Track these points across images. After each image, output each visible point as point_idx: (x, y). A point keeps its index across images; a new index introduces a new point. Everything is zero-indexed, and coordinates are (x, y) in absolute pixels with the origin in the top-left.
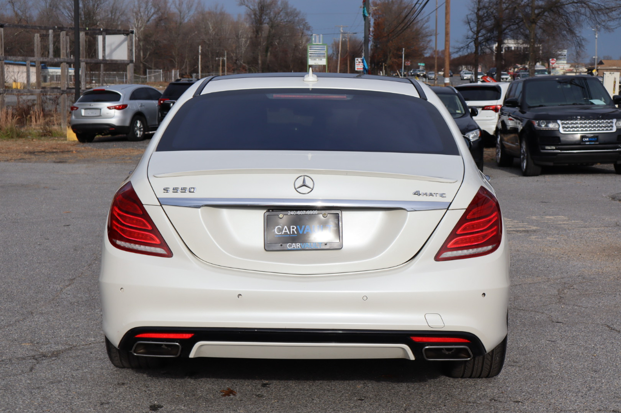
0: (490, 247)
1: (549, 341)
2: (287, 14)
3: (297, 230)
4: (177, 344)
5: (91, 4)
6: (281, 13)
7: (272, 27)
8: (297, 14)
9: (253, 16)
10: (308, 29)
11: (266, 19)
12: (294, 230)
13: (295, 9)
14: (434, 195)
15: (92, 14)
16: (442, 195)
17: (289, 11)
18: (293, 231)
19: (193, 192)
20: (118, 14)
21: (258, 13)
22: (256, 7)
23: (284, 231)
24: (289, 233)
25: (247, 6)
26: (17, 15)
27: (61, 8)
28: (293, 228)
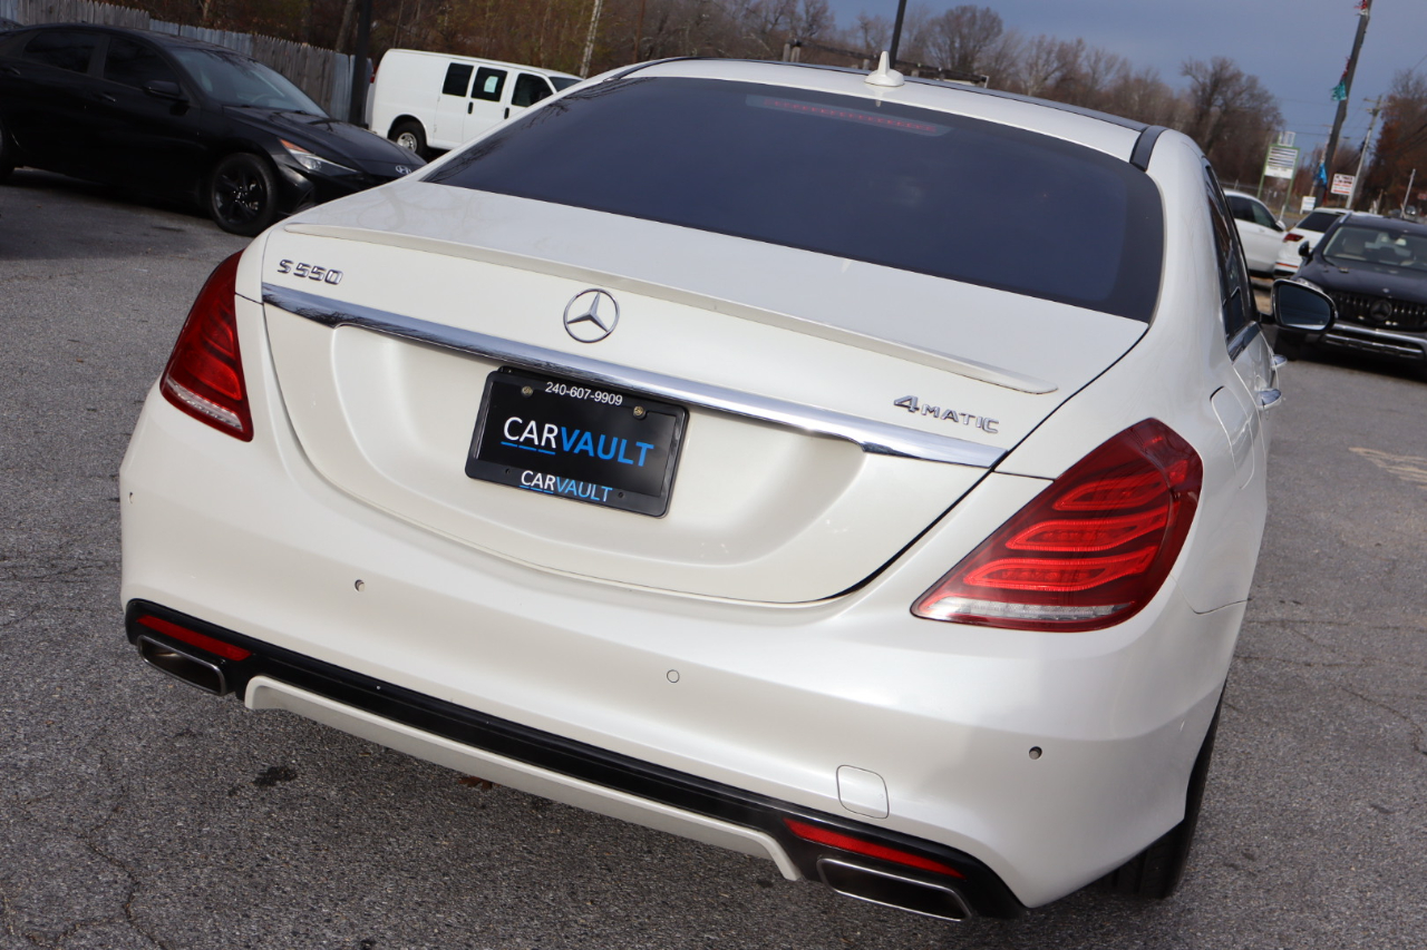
0: (1105, 610)
1: (1375, 807)
2: (1252, 96)
3: (558, 438)
4: (215, 668)
5: (971, 44)
6: (1243, 95)
7: (1225, 113)
8: (1267, 99)
9: (1200, 93)
10: (1280, 123)
11: (1219, 101)
12: (551, 436)
13: (1266, 92)
14: (960, 418)
15: (969, 59)
16: (985, 425)
17: (1256, 92)
18: (548, 440)
19: (334, 283)
20: (1004, 64)
21: (1208, 89)
22: (1208, 81)
23: (525, 434)
24: (536, 443)
25: (1194, 77)
26: (868, 45)
27: (929, 44)
28: (551, 431)
